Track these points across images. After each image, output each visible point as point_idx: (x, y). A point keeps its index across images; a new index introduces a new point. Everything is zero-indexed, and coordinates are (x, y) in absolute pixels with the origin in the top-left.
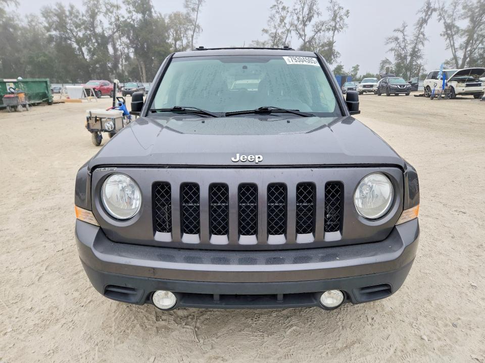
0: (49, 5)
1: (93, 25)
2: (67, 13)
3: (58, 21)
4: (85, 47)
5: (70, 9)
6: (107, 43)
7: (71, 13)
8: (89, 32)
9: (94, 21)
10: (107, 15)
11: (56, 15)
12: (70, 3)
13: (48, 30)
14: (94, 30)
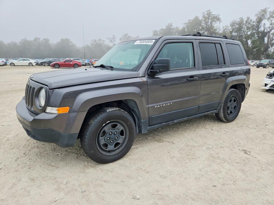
0: (236, 20)
1: (259, 26)
2: (245, 22)
3: (238, 27)
4: (250, 40)
5: (247, 19)
6: (265, 37)
7: (246, 22)
8: (254, 31)
9: (259, 24)
10: (270, 20)
11: (238, 24)
12: (248, 17)
13: (231, 32)
14: (258, 30)
